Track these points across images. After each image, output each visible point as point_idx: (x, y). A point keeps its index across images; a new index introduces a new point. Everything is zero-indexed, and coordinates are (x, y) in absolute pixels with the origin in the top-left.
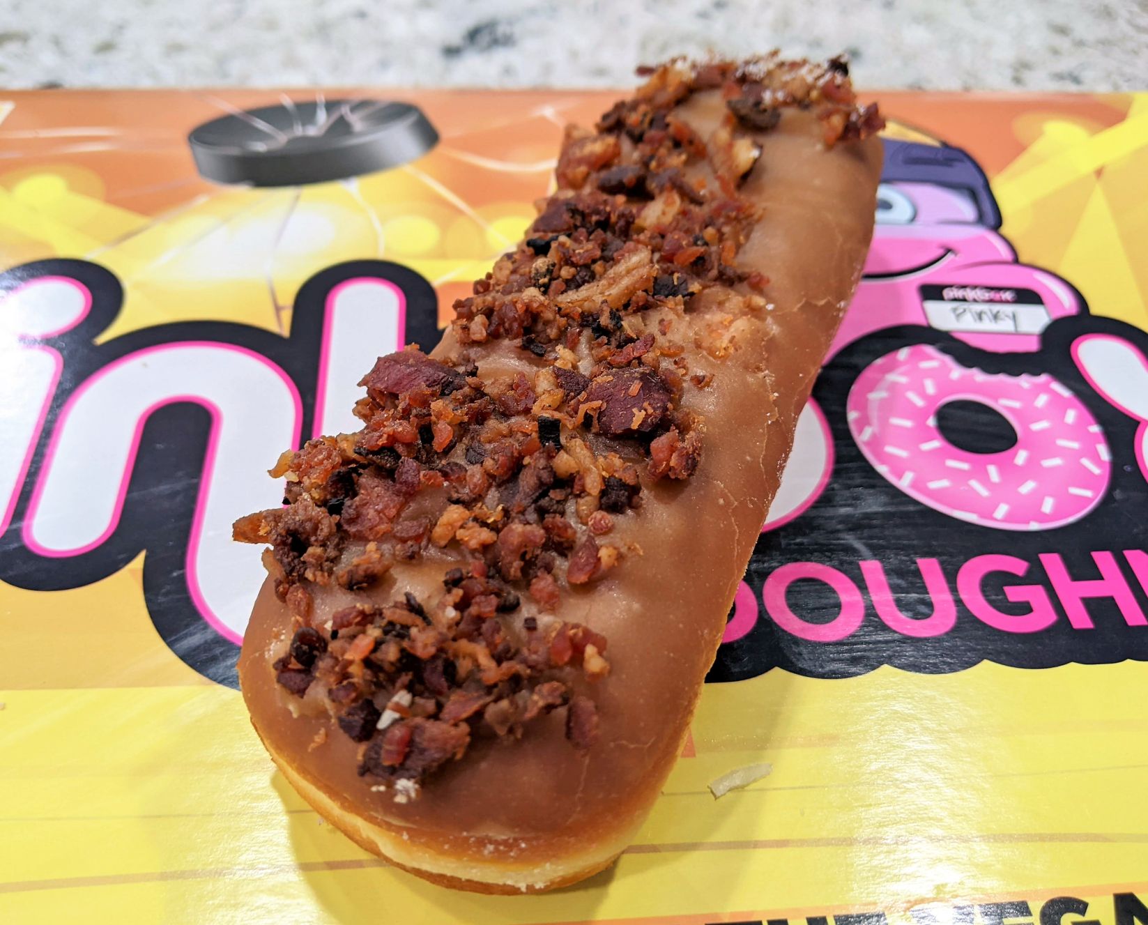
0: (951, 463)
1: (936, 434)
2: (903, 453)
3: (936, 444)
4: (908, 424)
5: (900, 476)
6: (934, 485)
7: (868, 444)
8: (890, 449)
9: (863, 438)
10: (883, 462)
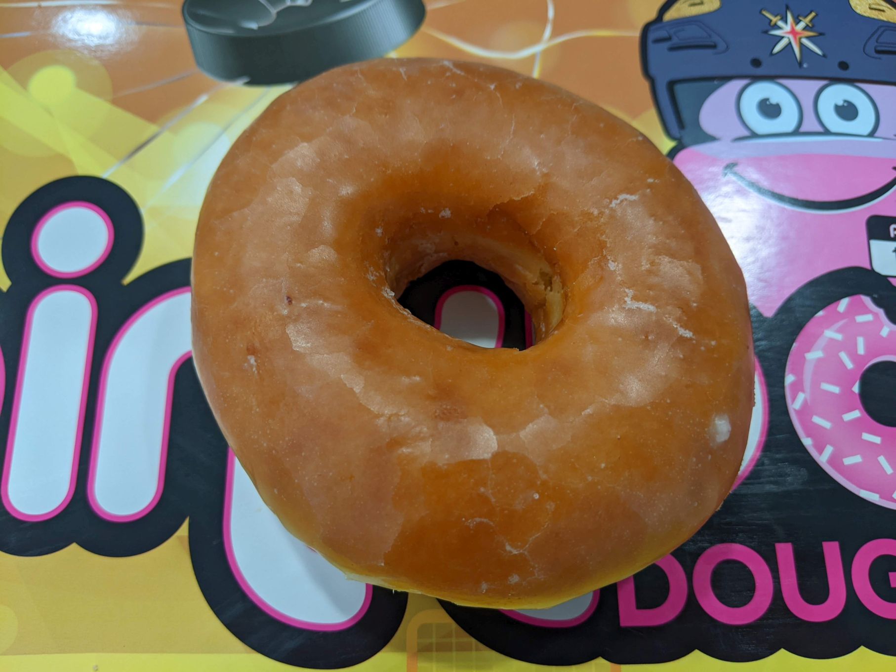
0: (866, 437)
1: (858, 401)
2: (827, 425)
3: (856, 414)
4: (836, 390)
5: (821, 451)
6: (848, 461)
7: (798, 412)
8: (817, 420)
9: (795, 405)
10: (808, 435)
